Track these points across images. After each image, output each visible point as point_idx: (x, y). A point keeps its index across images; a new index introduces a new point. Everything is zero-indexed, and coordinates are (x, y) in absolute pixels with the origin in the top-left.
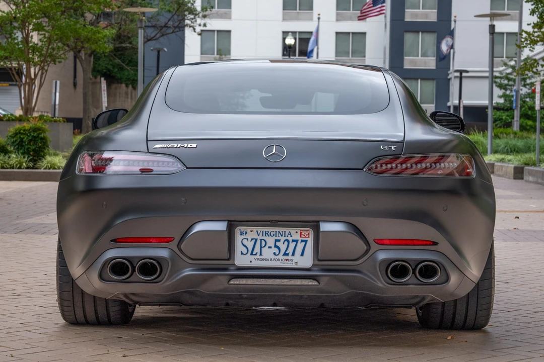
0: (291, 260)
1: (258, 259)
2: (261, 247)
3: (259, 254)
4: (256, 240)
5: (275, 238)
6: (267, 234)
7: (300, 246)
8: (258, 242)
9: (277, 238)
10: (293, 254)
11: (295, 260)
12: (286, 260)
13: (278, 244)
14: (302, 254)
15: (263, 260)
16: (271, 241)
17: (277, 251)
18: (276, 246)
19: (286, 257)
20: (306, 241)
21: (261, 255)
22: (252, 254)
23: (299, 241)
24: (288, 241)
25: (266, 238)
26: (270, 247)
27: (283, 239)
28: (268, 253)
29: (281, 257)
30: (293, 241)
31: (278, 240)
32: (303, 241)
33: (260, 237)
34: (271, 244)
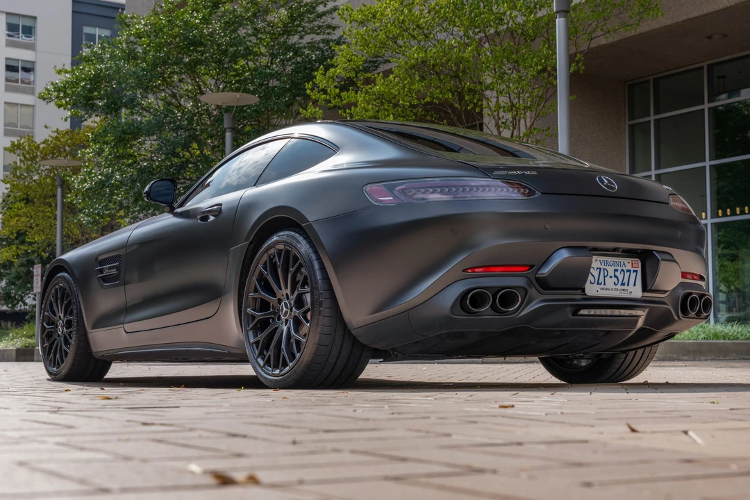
0: (627, 290)
1: (603, 289)
2: (605, 277)
3: (603, 283)
4: (600, 269)
5: (613, 268)
6: (607, 263)
7: (633, 275)
8: (602, 270)
9: (615, 268)
10: (628, 285)
11: (629, 290)
12: (623, 290)
13: (617, 274)
14: (635, 285)
15: (607, 289)
16: (611, 270)
17: (616, 280)
18: (615, 276)
19: (623, 287)
20: (636, 271)
21: (605, 284)
22: (598, 284)
23: (632, 272)
24: (622, 270)
25: (607, 267)
26: (611, 277)
27: (620, 269)
28: (610, 282)
29: (619, 287)
30: (628, 271)
31: (616, 270)
32: (634, 271)
33: (602, 267)
34: (611, 273)
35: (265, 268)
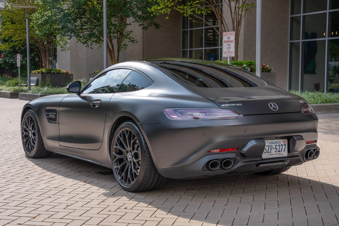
0: (281, 154)
1: (270, 155)
2: (271, 149)
3: (270, 152)
4: (269, 146)
5: (275, 145)
6: (272, 143)
7: (284, 147)
8: (270, 146)
9: (276, 144)
10: (281, 151)
11: (282, 154)
12: (279, 154)
13: (277, 147)
14: (284, 151)
15: (272, 155)
16: (274, 146)
17: (276, 150)
18: (276, 148)
19: (279, 153)
20: (285, 145)
21: (271, 153)
22: (268, 153)
23: (283, 145)
24: (279, 145)
25: (272, 145)
26: (274, 149)
27: (278, 145)
28: (273, 151)
29: (277, 153)
30: (281, 145)
31: (276, 146)
32: (284, 145)
33: (270, 145)
34: (274, 147)
35: (121, 136)
